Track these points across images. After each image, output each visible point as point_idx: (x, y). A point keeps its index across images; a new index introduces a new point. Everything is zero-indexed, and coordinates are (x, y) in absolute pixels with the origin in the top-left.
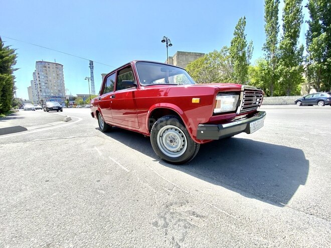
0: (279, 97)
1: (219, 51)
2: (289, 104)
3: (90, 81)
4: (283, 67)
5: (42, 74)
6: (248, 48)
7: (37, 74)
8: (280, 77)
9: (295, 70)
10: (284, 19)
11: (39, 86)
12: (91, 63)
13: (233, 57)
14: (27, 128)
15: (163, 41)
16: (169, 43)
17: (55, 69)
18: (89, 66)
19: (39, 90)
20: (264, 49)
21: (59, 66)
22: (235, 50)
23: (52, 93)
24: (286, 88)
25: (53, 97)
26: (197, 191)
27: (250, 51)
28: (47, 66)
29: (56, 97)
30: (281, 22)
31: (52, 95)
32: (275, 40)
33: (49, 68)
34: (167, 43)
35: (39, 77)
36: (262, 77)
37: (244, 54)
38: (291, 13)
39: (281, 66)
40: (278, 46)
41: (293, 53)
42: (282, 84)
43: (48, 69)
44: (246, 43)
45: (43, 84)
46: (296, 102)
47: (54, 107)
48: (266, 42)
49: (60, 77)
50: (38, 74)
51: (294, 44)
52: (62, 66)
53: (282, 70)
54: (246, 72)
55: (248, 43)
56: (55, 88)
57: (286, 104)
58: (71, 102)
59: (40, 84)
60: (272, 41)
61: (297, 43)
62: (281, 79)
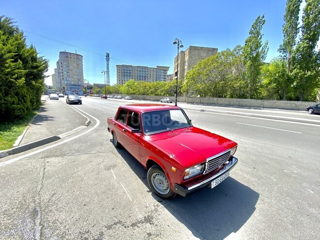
0: (292, 102)
1: (232, 49)
2: (301, 110)
3: (106, 74)
4: (298, 71)
5: (65, 63)
6: (263, 49)
7: (60, 64)
8: (294, 81)
9: (310, 75)
10: (304, 20)
11: (61, 74)
12: (108, 56)
13: (246, 57)
14: (60, 136)
15: (175, 43)
16: (180, 45)
17: (76, 60)
18: (106, 58)
19: (61, 78)
20: (280, 50)
21: (79, 57)
22: (249, 50)
23: (73, 81)
24: (300, 93)
25: (73, 85)
26: (169, 226)
27: (265, 51)
28: (69, 56)
29: (76, 85)
30: (301, 23)
31: (72, 83)
32: (294, 41)
33: (71, 58)
34: (178, 45)
35: (62, 66)
36: (276, 79)
37: (258, 55)
38: (312, 14)
39: (296, 69)
40: (294, 48)
41: (310, 56)
42: (295, 88)
43: (69, 59)
44: (261, 44)
45: (65, 73)
46: (308, 110)
47: (75, 100)
48: (282, 43)
49: (80, 67)
50: (62, 63)
51: (312, 47)
52: (82, 56)
53: (296, 74)
54: (258, 73)
55: (263, 43)
56: (75, 77)
57: (298, 110)
58: (88, 91)
59: (62, 72)
60: (289, 42)
61: (316, 47)
62: (295, 84)
